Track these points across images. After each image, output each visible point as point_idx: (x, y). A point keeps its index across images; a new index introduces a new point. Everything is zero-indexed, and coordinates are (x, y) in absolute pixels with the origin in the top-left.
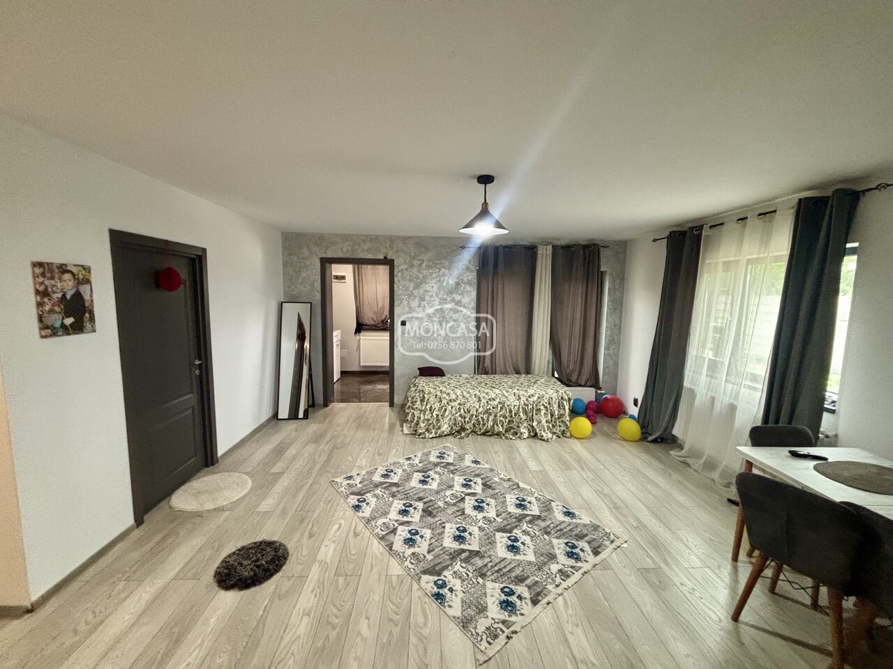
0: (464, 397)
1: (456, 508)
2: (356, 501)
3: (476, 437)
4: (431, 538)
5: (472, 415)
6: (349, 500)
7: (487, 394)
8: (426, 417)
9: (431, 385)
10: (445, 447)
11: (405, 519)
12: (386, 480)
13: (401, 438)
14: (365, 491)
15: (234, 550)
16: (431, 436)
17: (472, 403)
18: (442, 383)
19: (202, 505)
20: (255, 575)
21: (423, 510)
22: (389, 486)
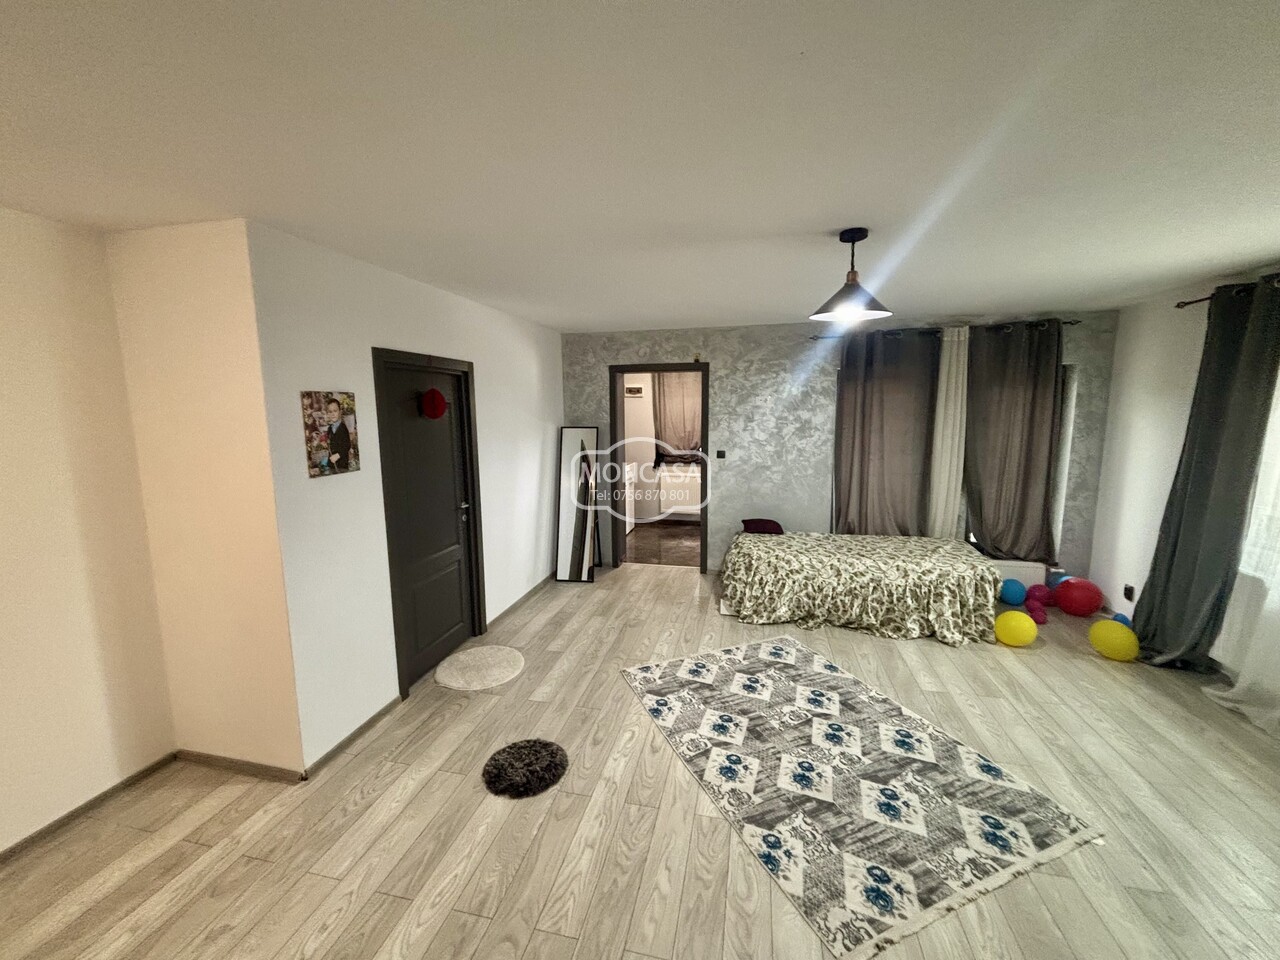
0: (813, 567)
1: (797, 734)
2: (654, 702)
3: (833, 629)
4: (759, 772)
5: (826, 596)
6: (645, 700)
7: (851, 565)
8: (754, 594)
9: (762, 546)
10: (781, 640)
11: (722, 738)
12: (696, 679)
13: (717, 621)
14: (666, 690)
15: (503, 746)
16: (761, 622)
17: (827, 577)
18: (779, 544)
19: (469, 684)
20: (528, 782)
21: (748, 729)
22: (700, 687)
